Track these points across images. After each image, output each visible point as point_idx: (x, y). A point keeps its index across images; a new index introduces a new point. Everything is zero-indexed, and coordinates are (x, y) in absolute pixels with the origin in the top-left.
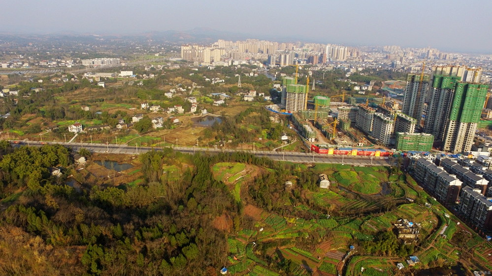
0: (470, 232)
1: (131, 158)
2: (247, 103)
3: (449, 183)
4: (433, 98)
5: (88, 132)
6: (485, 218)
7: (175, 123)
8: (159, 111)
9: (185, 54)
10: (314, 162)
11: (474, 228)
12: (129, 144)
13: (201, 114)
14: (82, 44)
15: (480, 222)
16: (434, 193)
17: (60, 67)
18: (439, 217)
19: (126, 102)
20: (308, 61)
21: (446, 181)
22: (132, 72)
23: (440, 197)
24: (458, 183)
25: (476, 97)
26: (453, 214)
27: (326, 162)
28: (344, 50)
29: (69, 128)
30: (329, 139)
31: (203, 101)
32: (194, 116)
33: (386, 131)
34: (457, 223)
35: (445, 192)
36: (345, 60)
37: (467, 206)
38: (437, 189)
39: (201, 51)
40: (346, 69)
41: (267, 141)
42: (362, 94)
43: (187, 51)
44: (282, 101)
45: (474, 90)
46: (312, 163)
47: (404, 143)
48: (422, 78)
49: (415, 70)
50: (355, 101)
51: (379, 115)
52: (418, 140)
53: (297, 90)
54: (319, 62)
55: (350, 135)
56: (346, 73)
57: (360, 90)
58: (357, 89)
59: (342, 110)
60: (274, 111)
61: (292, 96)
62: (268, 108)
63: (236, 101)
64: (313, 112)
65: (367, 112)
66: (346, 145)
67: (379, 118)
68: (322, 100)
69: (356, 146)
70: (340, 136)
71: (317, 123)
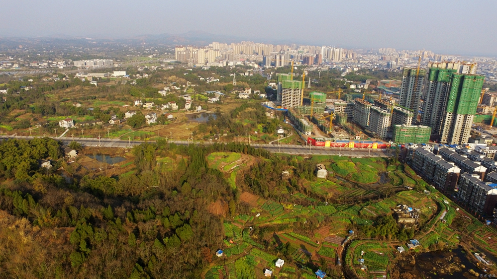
0: (469, 217)
1: (124, 151)
2: (242, 100)
3: (447, 170)
4: (430, 91)
5: (79, 127)
6: (484, 202)
7: (169, 119)
8: (152, 108)
9: (179, 56)
10: (311, 154)
11: (473, 214)
12: (121, 138)
13: (196, 111)
14: (74, 47)
15: (479, 208)
16: (432, 181)
17: (51, 68)
18: (438, 204)
19: (119, 99)
20: (303, 62)
21: (444, 168)
22: (125, 72)
23: (438, 185)
24: (456, 170)
25: (472, 89)
26: (452, 201)
27: (323, 154)
28: (340, 51)
29: (60, 123)
30: (326, 133)
31: (197, 98)
32: (189, 113)
33: (383, 124)
34: (456, 209)
35: (443, 180)
36: (340, 61)
37: (465, 192)
38: (435, 177)
39: (196, 53)
40: (342, 69)
41: (262, 135)
42: (358, 92)
43: (181, 52)
44: (278, 98)
45: (470, 82)
46: (309, 155)
47: (401, 135)
48: (418, 72)
50: (351, 98)
51: (375, 108)
52: (415, 132)
53: (293, 86)
54: (314, 63)
55: (347, 129)
56: (342, 73)
57: (356, 88)
58: (353, 87)
59: (338, 105)
60: (270, 107)
61: (288, 92)
62: (263, 105)
63: (231, 99)
64: (309, 107)
65: (364, 106)
66: (343, 138)
67: (376, 111)
68: (318, 96)
69: (353, 139)
70: (336, 130)
71: (313, 118)
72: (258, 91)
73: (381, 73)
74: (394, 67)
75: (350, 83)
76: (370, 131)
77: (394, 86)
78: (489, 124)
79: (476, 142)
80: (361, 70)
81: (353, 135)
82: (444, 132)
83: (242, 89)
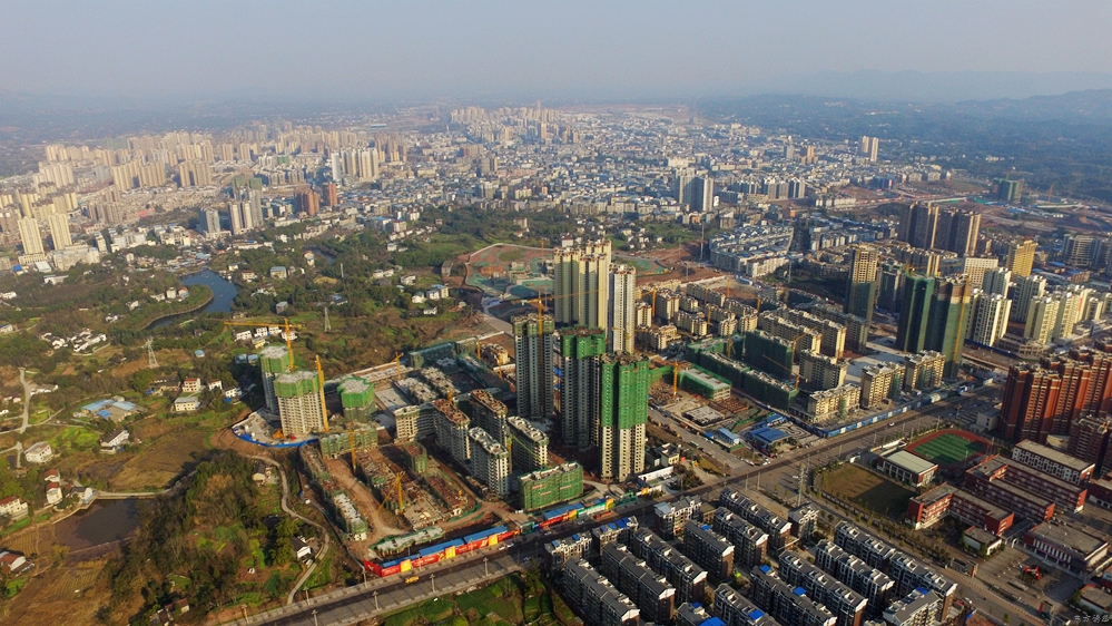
2: (185, 420)
3: (621, 617)
10: (378, 611)
13: (80, 503)
20: (297, 209)
21: (617, 614)
24: (634, 613)
25: (634, 385)
27: (404, 603)
28: (372, 156)
31: (68, 444)
32: (62, 515)
33: (498, 472)
36: (377, 177)
40: (385, 222)
41: (268, 573)
42: (432, 315)
44: (269, 402)
45: (629, 376)
46: (377, 617)
47: (534, 495)
48: (540, 327)
49: (522, 199)
50: (422, 361)
51: (477, 436)
52: (556, 482)
53: (300, 390)
54: (322, 205)
55: (432, 492)
56: (388, 238)
57: (426, 302)
58: (418, 299)
59: (402, 417)
60: (257, 442)
61: (291, 403)
62: (239, 432)
63: (159, 421)
64: (345, 434)
65: (454, 424)
66: (430, 525)
67: (481, 445)
68: (356, 396)
69: (449, 519)
70: (412, 496)
71: (359, 468)
72: (219, 384)
73: (467, 216)
74: (490, 195)
75: (412, 291)
76: (476, 478)
77: (498, 270)
78: (671, 383)
79: (657, 462)
80: (425, 220)
81: (447, 507)
82: (604, 459)
83: (175, 374)
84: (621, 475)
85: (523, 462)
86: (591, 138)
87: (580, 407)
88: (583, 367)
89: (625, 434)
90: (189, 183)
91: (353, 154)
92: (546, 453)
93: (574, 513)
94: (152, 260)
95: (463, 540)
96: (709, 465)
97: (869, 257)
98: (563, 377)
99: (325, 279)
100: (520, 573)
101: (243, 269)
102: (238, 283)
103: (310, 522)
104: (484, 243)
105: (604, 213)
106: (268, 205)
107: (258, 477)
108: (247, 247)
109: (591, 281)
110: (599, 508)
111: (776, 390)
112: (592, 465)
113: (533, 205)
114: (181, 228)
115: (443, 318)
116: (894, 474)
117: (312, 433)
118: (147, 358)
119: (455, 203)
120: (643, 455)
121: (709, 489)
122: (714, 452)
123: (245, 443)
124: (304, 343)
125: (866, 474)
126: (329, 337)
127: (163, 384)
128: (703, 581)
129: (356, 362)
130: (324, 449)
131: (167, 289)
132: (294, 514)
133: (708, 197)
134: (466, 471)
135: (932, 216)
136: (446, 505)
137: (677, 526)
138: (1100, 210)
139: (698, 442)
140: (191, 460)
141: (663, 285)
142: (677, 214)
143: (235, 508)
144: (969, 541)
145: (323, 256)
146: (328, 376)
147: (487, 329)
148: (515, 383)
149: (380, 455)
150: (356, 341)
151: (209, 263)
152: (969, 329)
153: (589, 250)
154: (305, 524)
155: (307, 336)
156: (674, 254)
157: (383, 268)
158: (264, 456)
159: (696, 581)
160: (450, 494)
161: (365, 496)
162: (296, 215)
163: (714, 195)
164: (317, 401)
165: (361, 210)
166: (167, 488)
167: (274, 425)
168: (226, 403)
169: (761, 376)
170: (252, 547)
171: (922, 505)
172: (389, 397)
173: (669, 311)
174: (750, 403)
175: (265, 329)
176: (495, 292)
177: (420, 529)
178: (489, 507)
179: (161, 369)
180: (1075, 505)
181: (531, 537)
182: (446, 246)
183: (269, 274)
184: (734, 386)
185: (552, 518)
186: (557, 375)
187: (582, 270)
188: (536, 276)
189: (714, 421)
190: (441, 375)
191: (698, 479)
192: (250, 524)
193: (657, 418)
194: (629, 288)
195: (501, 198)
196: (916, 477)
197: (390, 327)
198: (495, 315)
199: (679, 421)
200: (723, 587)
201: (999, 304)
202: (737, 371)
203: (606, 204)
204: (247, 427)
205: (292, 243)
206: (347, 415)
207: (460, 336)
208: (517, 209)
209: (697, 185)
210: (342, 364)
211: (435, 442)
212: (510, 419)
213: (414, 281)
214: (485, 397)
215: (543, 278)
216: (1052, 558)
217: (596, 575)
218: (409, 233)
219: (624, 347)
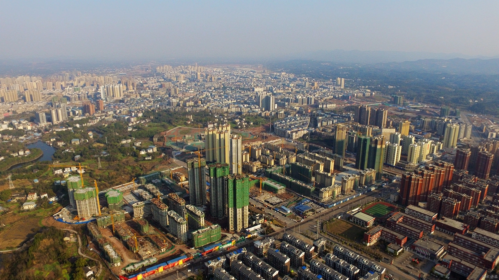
2: (28, 213)
20: (84, 112)
25: (243, 188)
28: (120, 88)
30: (133, 252)
33: (182, 231)
36: (122, 97)
40: (126, 118)
42: (149, 160)
45: (240, 184)
47: (199, 241)
48: (200, 163)
49: (190, 106)
50: (145, 180)
51: (172, 214)
52: (209, 234)
53: (87, 197)
54: (96, 110)
55: (151, 241)
56: (128, 125)
57: (146, 154)
58: (143, 153)
59: (136, 207)
60: (66, 222)
61: (82, 203)
62: (57, 218)
63: (14, 214)
64: (109, 216)
65: (161, 210)
66: (151, 257)
67: (173, 218)
68: (114, 198)
69: (160, 254)
70: (142, 244)
71: (116, 232)
72: (46, 195)
73: (165, 114)
74: (175, 105)
75: (140, 149)
76: (172, 234)
77: (179, 139)
78: (259, 187)
79: (254, 223)
80: (145, 116)
81: (158, 248)
82: (230, 222)
83: (23, 191)
84: (238, 229)
85: (193, 225)
86: (220, 79)
87: (219, 199)
88: (219, 181)
89: (239, 211)
90: (30, 100)
91: (111, 87)
92: (204, 221)
93: (217, 248)
94: (11, 137)
95: (167, 263)
96: (277, 223)
97: (342, 129)
98: (210, 186)
99: (98, 144)
100: (193, 277)
101: (58, 140)
102: (56, 147)
103: (93, 259)
104: (172, 126)
105: (227, 112)
106: (70, 110)
107: (66, 239)
108: (60, 130)
109: (222, 142)
110: (229, 245)
111: (305, 188)
112: (225, 225)
113: (195, 109)
114: (26, 121)
115: (154, 161)
116: (357, 223)
117: (93, 216)
118: (8, 184)
119: (159, 108)
120: (248, 220)
121: (278, 234)
122: (279, 217)
123: (60, 223)
124: (88, 175)
125: (345, 223)
126: (101, 171)
127: (17, 196)
128: (277, 275)
129: (114, 182)
130: (99, 224)
131: (19, 150)
132: (84, 256)
133: (272, 105)
134: (167, 231)
135: (368, 111)
136: (158, 247)
137: (264, 251)
138: (433, 108)
139: (272, 213)
140: (31, 232)
141: (254, 144)
142: (259, 112)
143: (54, 255)
144: (389, 249)
145: (97, 134)
146: (100, 189)
147: (174, 165)
148: (188, 189)
149: (126, 225)
150: (113, 173)
151: (41, 138)
152: (385, 159)
153: (220, 129)
154: (90, 260)
155: (89, 171)
156: (258, 129)
157: (126, 138)
158: (69, 229)
159: (274, 275)
160: (160, 242)
161: (119, 245)
162: (83, 114)
163: (275, 104)
164: (95, 201)
165: (115, 112)
166: (18, 247)
167: (74, 213)
168: (50, 205)
169: (298, 183)
170: (63, 273)
171: (369, 235)
172: (130, 198)
173: (257, 155)
174: (294, 195)
175: (69, 168)
176: (178, 149)
177: (146, 259)
178: (178, 247)
179: (16, 189)
180: (431, 231)
181: (198, 259)
182: (155, 128)
183: (71, 142)
184: (287, 187)
185: (207, 250)
186: (208, 185)
187: (218, 138)
188: (197, 141)
189: (279, 203)
190: (154, 187)
191: (272, 229)
192: (62, 262)
193: (253, 203)
194: (239, 145)
195: (179, 106)
196: (366, 224)
197: (130, 166)
198: (178, 159)
199: (263, 204)
200: (286, 277)
201: (397, 147)
202: (288, 180)
203: (227, 108)
204: (60, 215)
205: (82, 128)
206: (110, 207)
207: (163, 169)
208: (187, 111)
209: (267, 99)
210: (107, 183)
211: (152, 218)
212: (187, 206)
213: (141, 144)
214: (175, 196)
215: (200, 142)
216: (423, 255)
217: (228, 275)
218: (137, 122)
219: (237, 172)
